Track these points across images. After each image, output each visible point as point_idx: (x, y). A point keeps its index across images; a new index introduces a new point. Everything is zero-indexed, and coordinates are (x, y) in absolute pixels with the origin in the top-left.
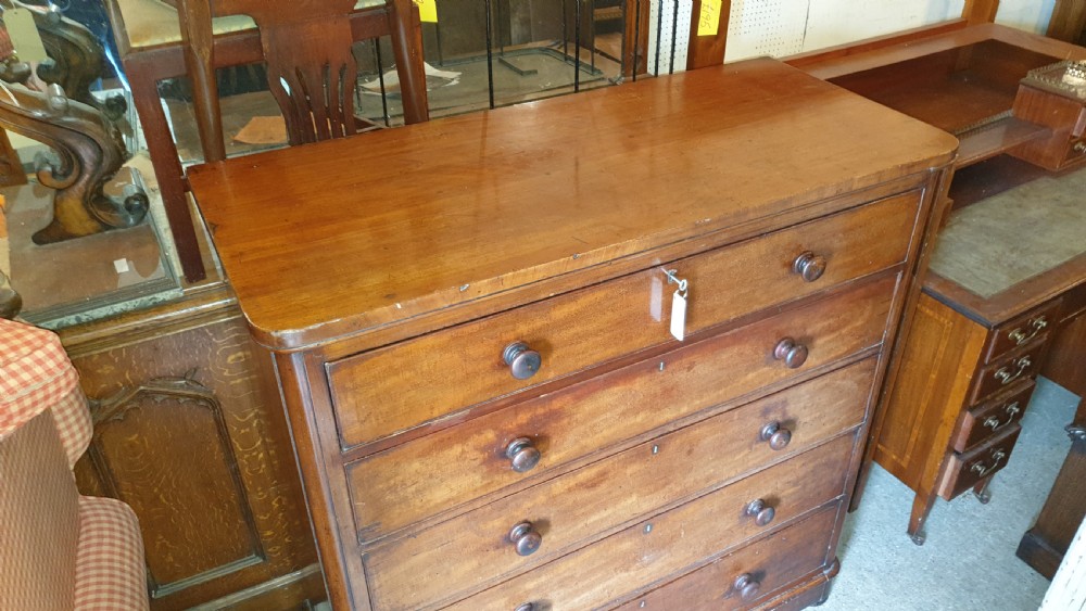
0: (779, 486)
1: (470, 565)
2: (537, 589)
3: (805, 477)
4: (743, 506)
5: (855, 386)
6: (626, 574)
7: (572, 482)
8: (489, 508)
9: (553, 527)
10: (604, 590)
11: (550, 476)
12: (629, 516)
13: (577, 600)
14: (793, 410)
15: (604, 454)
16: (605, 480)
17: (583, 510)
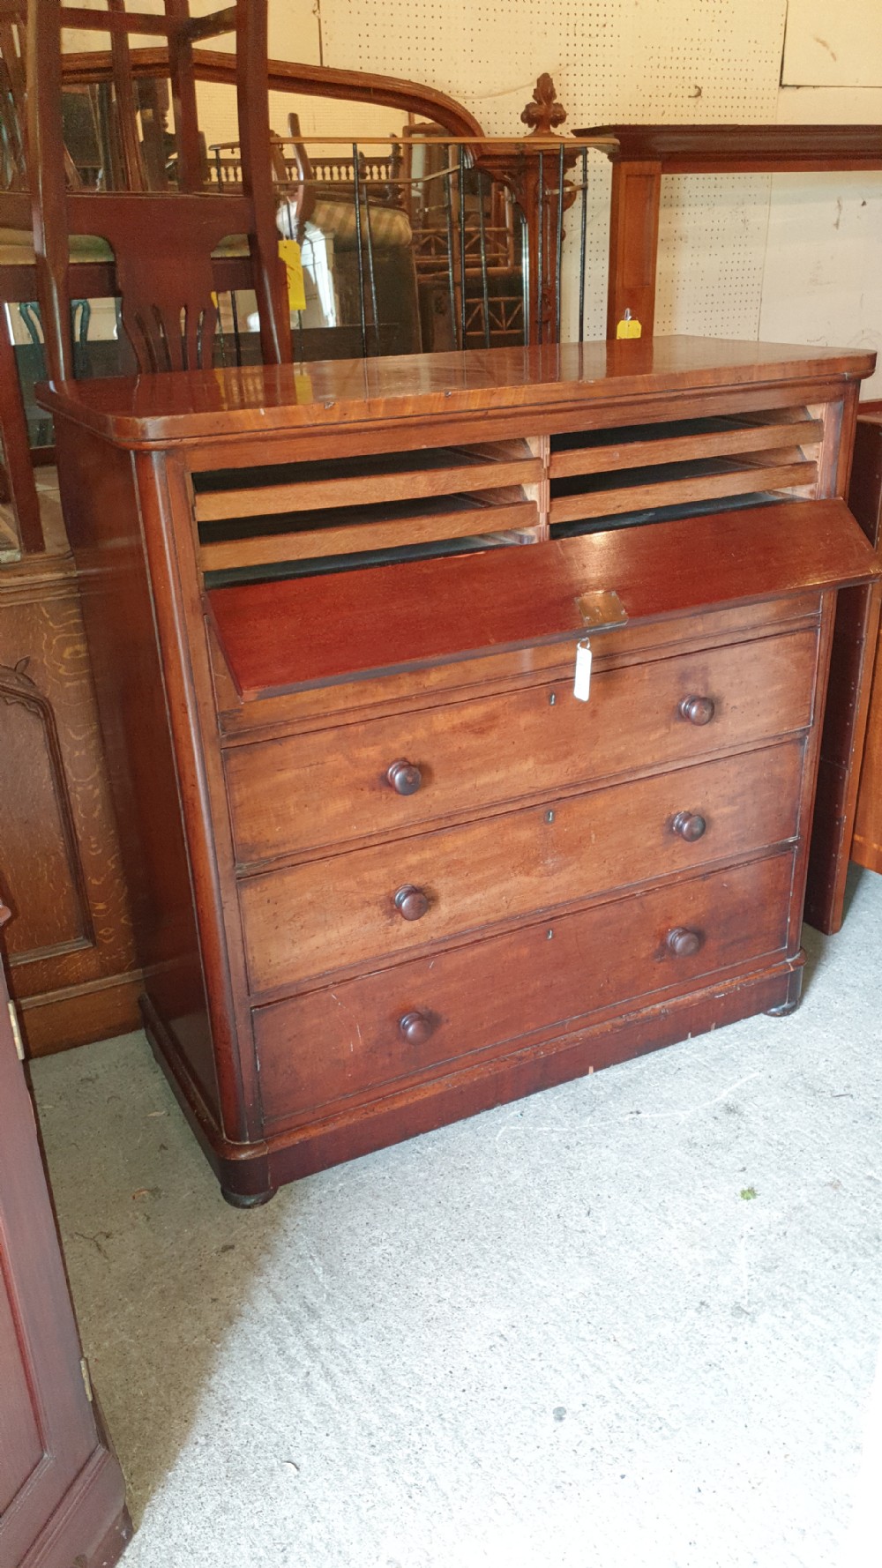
0: (710, 797)
1: (340, 805)
2: (420, 868)
3: (742, 794)
4: (666, 816)
5: (793, 669)
6: (526, 879)
7: (457, 718)
8: (361, 728)
9: (437, 779)
10: (501, 895)
11: (431, 702)
12: (524, 789)
13: (468, 901)
14: (719, 683)
15: (492, 690)
16: (491, 727)
17: (470, 765)
